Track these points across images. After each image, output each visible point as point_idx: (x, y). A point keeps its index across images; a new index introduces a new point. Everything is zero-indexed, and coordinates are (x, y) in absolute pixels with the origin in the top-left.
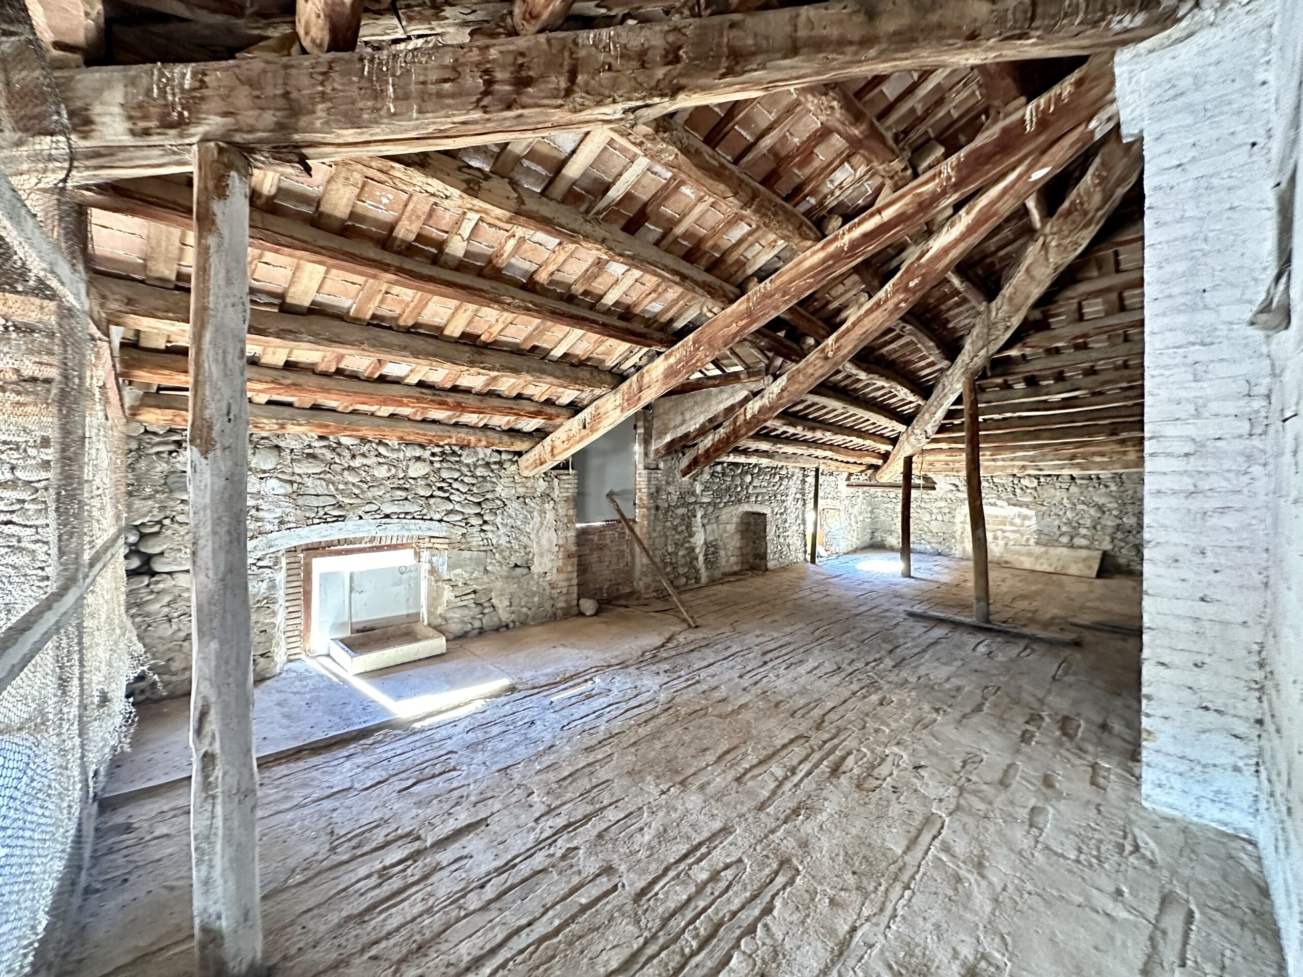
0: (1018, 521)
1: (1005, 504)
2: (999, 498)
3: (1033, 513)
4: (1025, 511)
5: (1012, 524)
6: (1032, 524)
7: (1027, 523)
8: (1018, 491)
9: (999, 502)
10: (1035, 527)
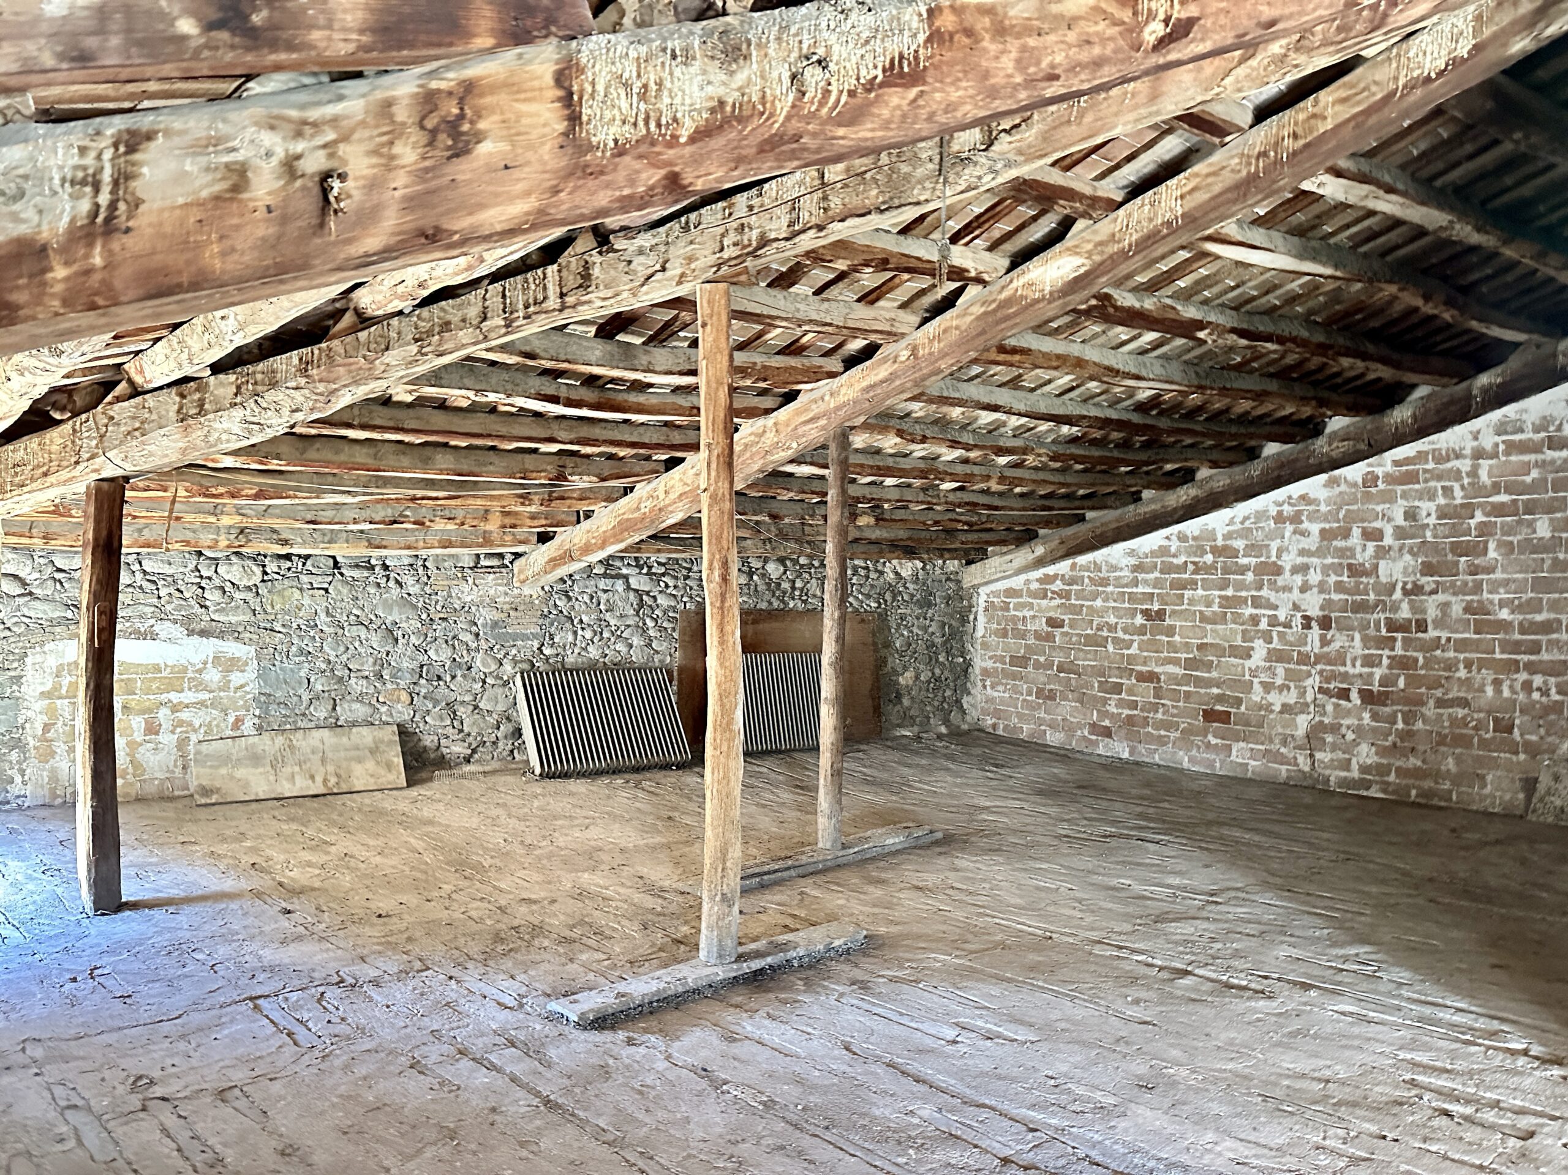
0: (213, 676)
1: (178, 631)
2: (162, 615)
3: (252, 650)
4: (232, 648)
5: (199, 686)
6: (247, 678)
7: (236, 678)
8: (213, 596)
9: (164, 629)
10: (253, 689)
